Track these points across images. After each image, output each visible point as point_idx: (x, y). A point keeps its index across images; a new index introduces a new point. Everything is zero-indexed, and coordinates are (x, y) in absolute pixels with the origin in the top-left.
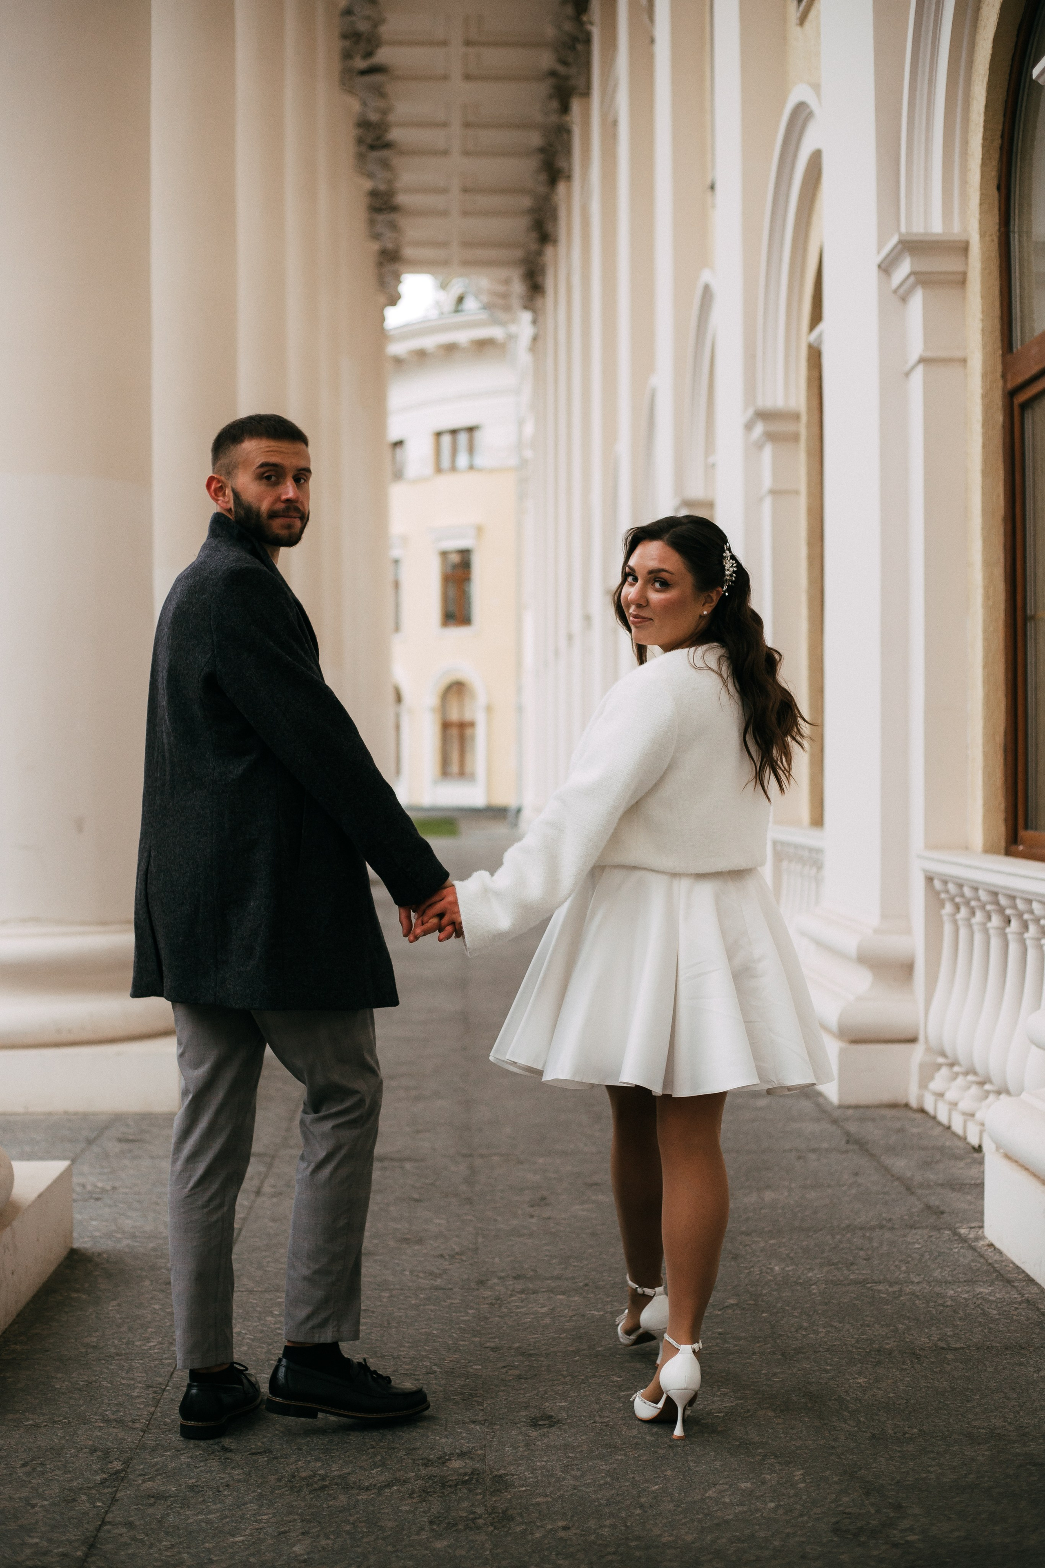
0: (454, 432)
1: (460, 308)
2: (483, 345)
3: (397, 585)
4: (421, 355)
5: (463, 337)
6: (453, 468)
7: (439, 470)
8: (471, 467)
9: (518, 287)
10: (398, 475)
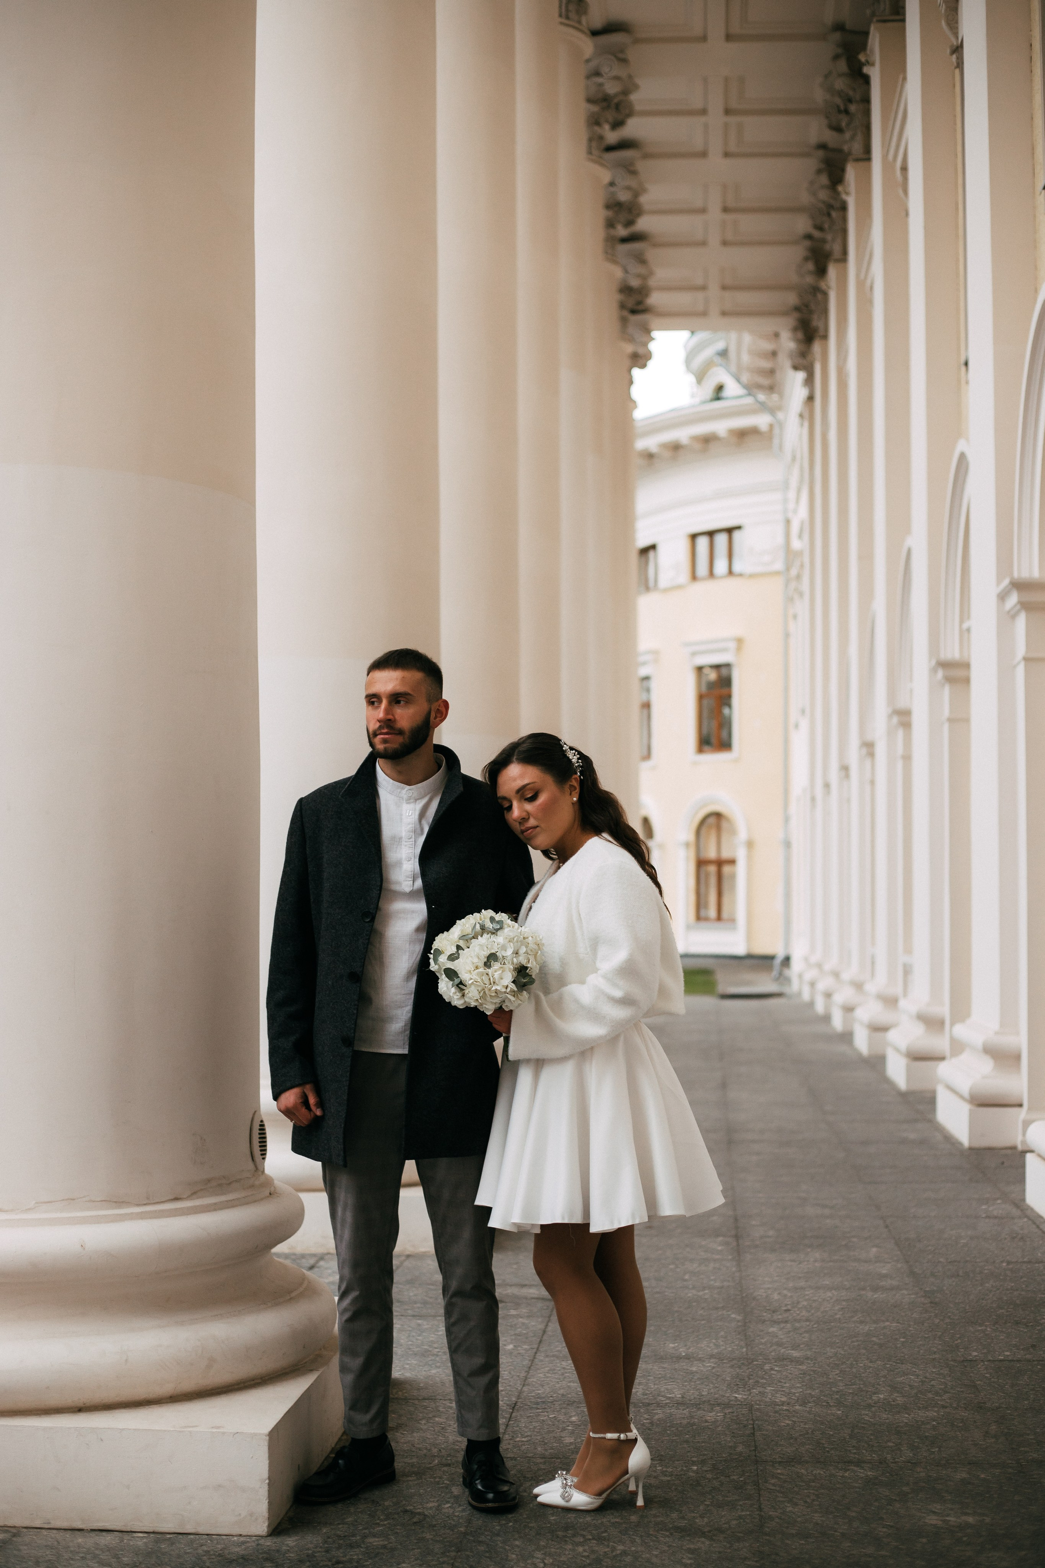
0: (711, 534)
1: (720, 395)
2: (743, 435)
3: (647, 706)
4: (676, 448)
5: (721, 427)
6: (711, 574)
7: (694, 577)
8: (731, 572)
9: (788, 343)
10: (646, 586)
